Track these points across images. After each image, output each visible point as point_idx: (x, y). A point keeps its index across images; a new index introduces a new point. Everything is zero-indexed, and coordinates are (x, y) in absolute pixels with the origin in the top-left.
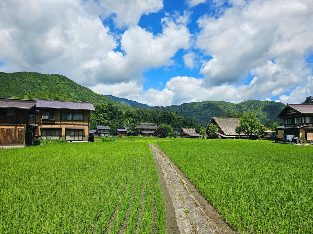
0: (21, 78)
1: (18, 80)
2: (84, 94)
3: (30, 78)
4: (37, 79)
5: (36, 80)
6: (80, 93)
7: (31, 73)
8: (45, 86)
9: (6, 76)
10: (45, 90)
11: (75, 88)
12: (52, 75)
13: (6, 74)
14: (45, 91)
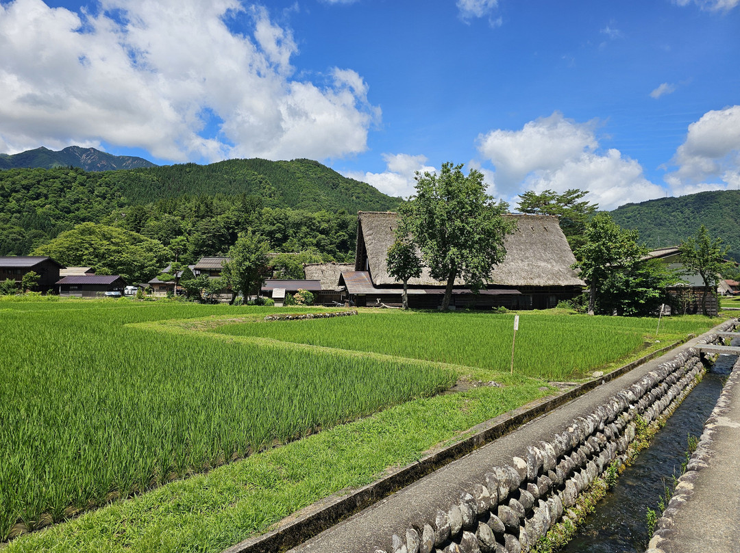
0: (227, 173)
1: (220, 178)
2: (354, 198)
3: (244, 171)
4: (256, 173)
5: (254, 175)
6: (344, 196)
7: (246, 160)
8: (272, 186)
9: (199, 171)
10: (271, 194)
11: (335, 186)
12: (292, 161)
13: (198, 166)
14: (271, 197)
